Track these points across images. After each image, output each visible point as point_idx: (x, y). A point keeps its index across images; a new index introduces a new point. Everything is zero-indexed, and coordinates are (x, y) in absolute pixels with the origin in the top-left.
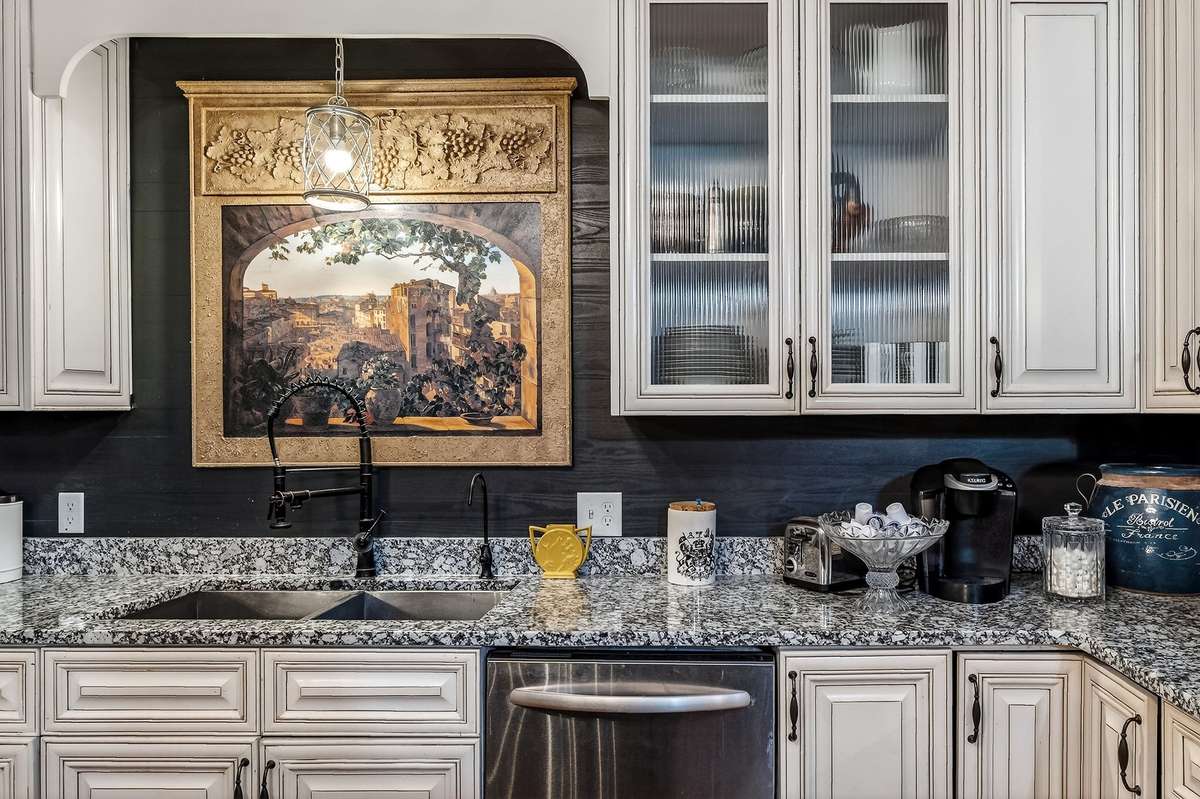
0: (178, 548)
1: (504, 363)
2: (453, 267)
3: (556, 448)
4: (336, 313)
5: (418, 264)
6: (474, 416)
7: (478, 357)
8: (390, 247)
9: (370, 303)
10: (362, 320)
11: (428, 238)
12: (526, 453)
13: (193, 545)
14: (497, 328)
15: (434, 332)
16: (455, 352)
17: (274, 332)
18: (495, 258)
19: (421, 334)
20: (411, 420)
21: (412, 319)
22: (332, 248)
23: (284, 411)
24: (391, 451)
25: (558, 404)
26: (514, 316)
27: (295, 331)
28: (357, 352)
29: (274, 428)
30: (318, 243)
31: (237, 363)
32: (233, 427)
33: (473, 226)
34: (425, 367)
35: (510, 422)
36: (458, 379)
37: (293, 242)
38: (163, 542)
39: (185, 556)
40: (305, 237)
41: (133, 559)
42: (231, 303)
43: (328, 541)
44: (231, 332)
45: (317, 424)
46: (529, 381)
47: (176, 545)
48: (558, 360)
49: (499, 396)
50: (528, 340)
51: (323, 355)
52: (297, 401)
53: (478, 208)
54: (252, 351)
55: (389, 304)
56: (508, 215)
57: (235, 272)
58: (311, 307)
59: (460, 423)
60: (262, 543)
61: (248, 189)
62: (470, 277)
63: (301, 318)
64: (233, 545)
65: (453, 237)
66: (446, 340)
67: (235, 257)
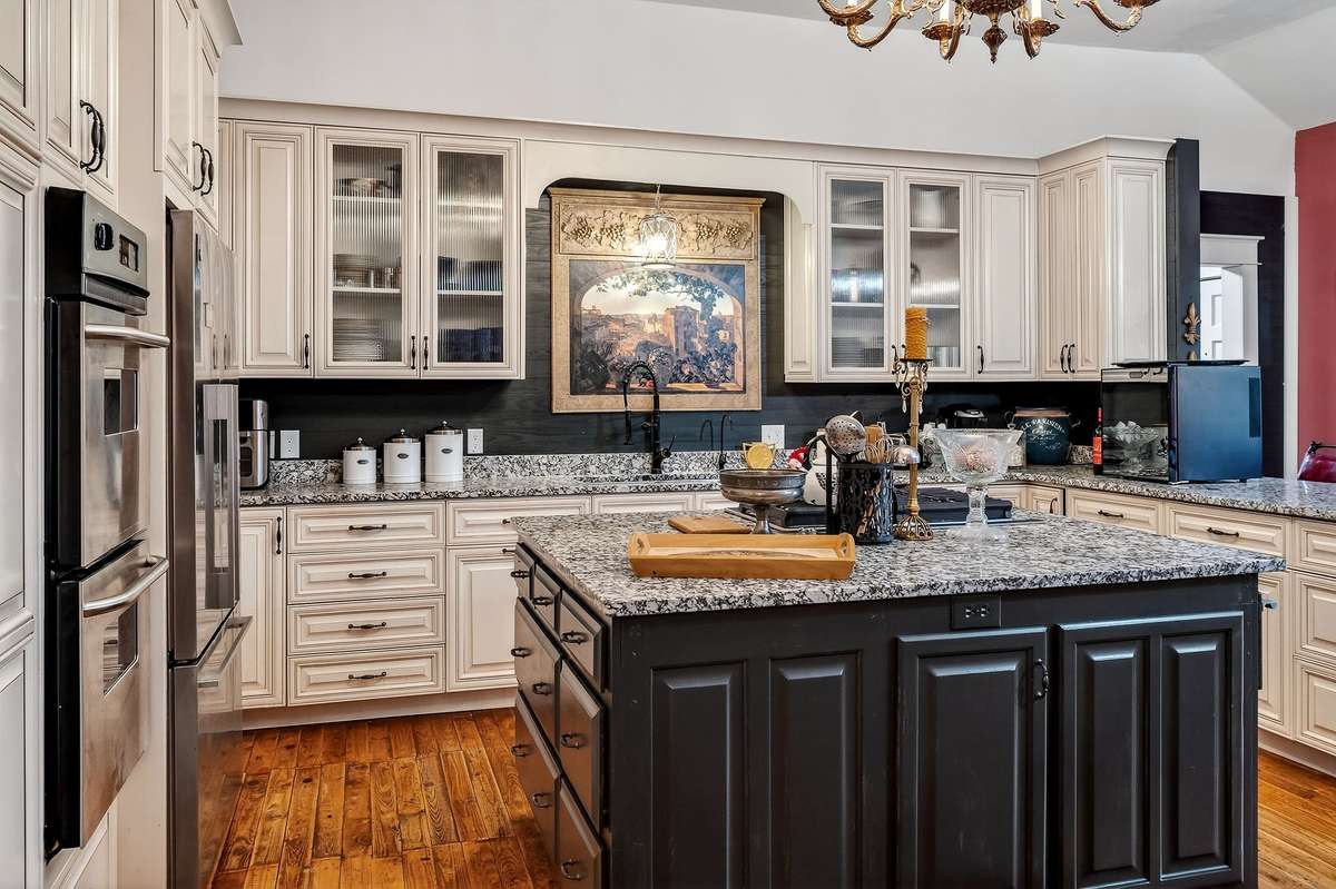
0: (545, 461)
1: (726, 354)
2: (699, 300)
3: (753, 401)
4: (636, 325)
5: (680, 297)
6: (710, 383)
7: (712, 350)
8: (664, 287)
9: (654, 319)
10: (649, 328)
11: (684, 283)
12: (737, 403)
13: (554, 459)
14: (721, 334)
15: (687, 337)
16: (699, 348)
17: (599, 335)
18: (721, 295)
19: (681, 337)
20: (676, 385)
21: (676, 328)
22: (632, 287)
23: (606, 380)
24: (668, 403)
25: (755, 377)
26: (730, 328)
27: (612, 334)
28: (646, 346)
29: (600, 389)
30: (624, 283)
31: (578, 351)
32: (575, 390)
33: (708, 277)
34: (683, 356)
35: (728, 386)
36: (700, 362)
37: (610, 282)
38: (536, 457)
39: (549, 465)
40: (617, 280)
41: (516, 467)
42: (575, 317)
43: (631, 455)
44: (575, 334)
45: (624, 389)
46: (739, 363)
47: (544, 459)
48: (755, 352)
49: (723, 372)
50: (738, 341)
51: (627, 349)
52: (613, 375)
53: (711, 267)
54: (587, 345)
55: (664, 320)
56: (731, 272)
57: (578, 297)
58: (621, 320)
59: (702, 387)
60: (594, 457)
61: (586, 250)
62: (708, 305)
63: (615, 327)
64: (577, 459)
65: (698, 283)
66: (695, 340)
67: (577, 290)
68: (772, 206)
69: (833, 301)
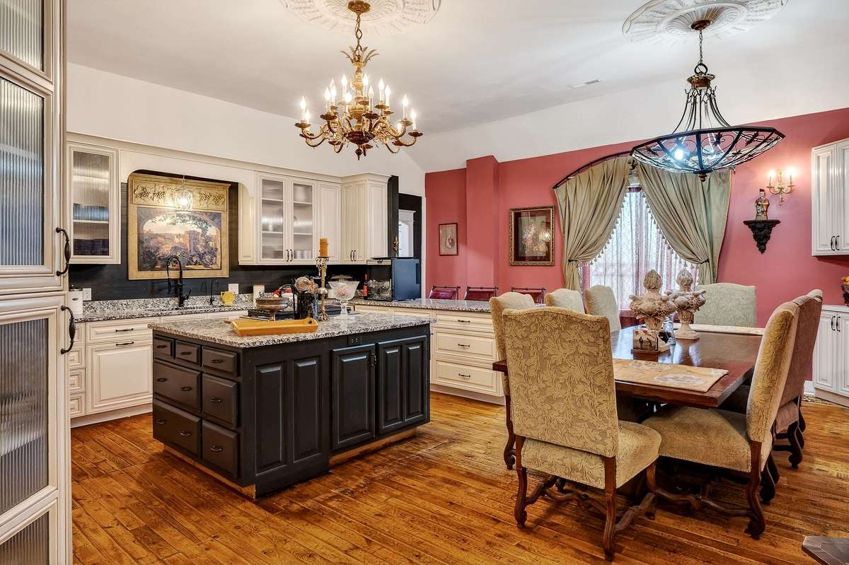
0: (125, 303)
1: (213, 252)
2: (200, 228)
3: (225, 273)
4: (169, 238)
5: (192, 226)
6: (206, 265)
7: (206, 250)
8: (184, 221)
9: (179, 236)
10: (177, 240)
11: (194, 220)
12: (218, 274)
13: (130, 302)
14: (211, 243)
15: (195, 244)
16: (201, 249)
17: (152, 243)
18: (210, 226)
19: (192, 244)
20: (190, 266)
21: (190, 241)
22: (169, 221)
23: (156, 264)
24: (186, 275)
25: (226, 263)
26: (215, 241)
27: (159, 243)
28: (175, 248)
29: (153, 268)
30: (165, 219)
31: (142, 251)
32: (140, 269)
33: (204, 217)
34: (193, 253)
35: (214, 267)
36: (201, 256)
37: (158, 218)
38: (120, 301)
39: (127, 305)
40: (161, 217)
41: (110, 306)
42: (140, 234)
43: (169, 299)
44: (140, 242)
45: (165, 267)
46: (219, 257)
47: (124, 302)
48: (226, 251)
49: (211, 260)
50: (219, 247)
51: (166, 250)
52: (159, 262)
53: (206, 213)
54: (146, 248)
55: (184, 235)
56: (215, 217)
57: (141, 225)
58: (163, 236)
59: (202, 267)
60: (150, 300)
61: (147, 203)
62: (205, 230)
63: (160, 239)
64: (142, 301)
65: (200, 220)
66: (198, 246)
67: (141, 222)
68: (234, 188)
69: (263, 230)
